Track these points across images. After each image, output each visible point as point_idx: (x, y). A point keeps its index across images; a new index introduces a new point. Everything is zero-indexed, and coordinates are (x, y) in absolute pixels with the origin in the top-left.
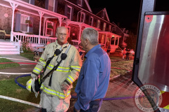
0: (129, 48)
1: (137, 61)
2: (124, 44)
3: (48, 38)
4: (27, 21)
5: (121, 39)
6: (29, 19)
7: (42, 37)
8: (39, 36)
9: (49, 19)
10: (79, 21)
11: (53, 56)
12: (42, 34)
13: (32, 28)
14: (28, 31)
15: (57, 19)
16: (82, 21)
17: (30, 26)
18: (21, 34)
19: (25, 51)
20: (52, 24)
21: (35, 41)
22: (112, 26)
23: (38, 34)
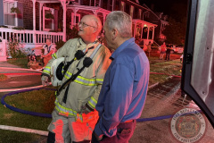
0: (169, 42)
1: (188, 58)
2: (162, 37)
3: (47, 33)
4: (13, 10)
5: (157, 30)
6: (16, 6)
7: (38, 33)
8: (34, 32)
9: (47, 5)
10: (93, 5)
11: (73, 60)
12: (37, 29)
13: (22, 20)
14: (17, 25)
15: (59, 4)
16: (97, 5)
17: (19, 17)
18: (6, 30)
19: (14, 56)
20: (53, 11)
21: (28, 39)
22: (144, 11)
23: (32, 29)
